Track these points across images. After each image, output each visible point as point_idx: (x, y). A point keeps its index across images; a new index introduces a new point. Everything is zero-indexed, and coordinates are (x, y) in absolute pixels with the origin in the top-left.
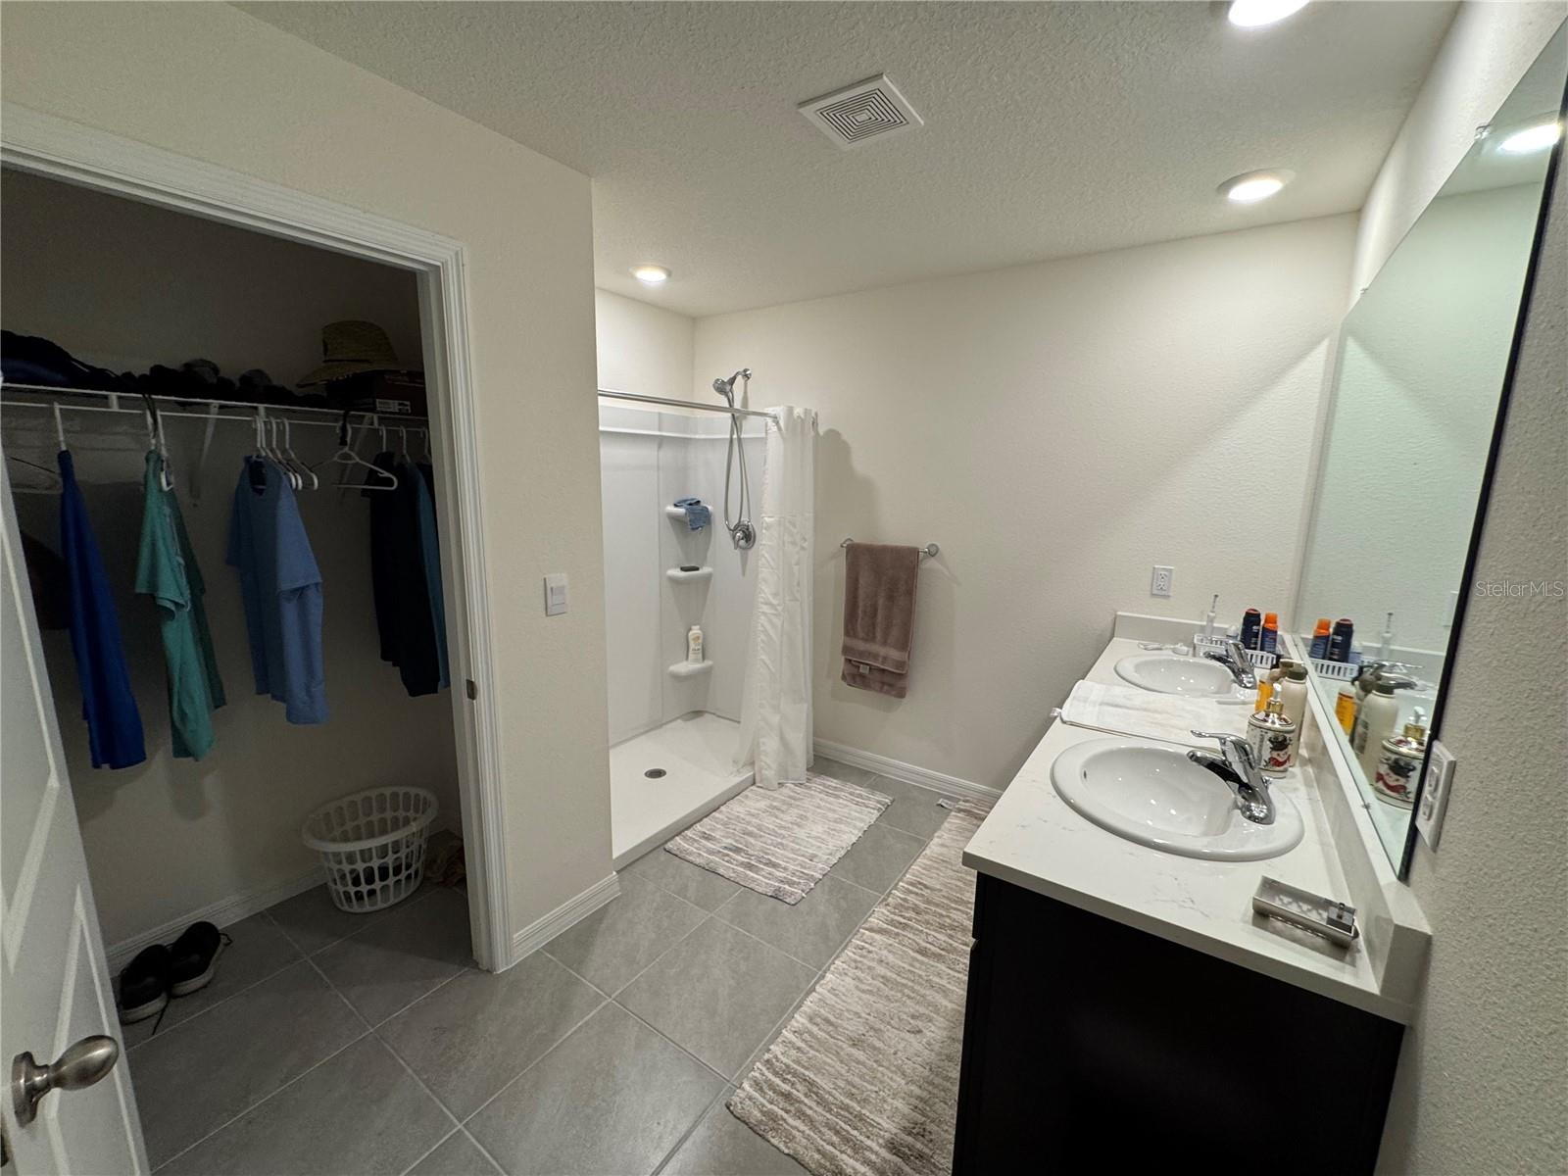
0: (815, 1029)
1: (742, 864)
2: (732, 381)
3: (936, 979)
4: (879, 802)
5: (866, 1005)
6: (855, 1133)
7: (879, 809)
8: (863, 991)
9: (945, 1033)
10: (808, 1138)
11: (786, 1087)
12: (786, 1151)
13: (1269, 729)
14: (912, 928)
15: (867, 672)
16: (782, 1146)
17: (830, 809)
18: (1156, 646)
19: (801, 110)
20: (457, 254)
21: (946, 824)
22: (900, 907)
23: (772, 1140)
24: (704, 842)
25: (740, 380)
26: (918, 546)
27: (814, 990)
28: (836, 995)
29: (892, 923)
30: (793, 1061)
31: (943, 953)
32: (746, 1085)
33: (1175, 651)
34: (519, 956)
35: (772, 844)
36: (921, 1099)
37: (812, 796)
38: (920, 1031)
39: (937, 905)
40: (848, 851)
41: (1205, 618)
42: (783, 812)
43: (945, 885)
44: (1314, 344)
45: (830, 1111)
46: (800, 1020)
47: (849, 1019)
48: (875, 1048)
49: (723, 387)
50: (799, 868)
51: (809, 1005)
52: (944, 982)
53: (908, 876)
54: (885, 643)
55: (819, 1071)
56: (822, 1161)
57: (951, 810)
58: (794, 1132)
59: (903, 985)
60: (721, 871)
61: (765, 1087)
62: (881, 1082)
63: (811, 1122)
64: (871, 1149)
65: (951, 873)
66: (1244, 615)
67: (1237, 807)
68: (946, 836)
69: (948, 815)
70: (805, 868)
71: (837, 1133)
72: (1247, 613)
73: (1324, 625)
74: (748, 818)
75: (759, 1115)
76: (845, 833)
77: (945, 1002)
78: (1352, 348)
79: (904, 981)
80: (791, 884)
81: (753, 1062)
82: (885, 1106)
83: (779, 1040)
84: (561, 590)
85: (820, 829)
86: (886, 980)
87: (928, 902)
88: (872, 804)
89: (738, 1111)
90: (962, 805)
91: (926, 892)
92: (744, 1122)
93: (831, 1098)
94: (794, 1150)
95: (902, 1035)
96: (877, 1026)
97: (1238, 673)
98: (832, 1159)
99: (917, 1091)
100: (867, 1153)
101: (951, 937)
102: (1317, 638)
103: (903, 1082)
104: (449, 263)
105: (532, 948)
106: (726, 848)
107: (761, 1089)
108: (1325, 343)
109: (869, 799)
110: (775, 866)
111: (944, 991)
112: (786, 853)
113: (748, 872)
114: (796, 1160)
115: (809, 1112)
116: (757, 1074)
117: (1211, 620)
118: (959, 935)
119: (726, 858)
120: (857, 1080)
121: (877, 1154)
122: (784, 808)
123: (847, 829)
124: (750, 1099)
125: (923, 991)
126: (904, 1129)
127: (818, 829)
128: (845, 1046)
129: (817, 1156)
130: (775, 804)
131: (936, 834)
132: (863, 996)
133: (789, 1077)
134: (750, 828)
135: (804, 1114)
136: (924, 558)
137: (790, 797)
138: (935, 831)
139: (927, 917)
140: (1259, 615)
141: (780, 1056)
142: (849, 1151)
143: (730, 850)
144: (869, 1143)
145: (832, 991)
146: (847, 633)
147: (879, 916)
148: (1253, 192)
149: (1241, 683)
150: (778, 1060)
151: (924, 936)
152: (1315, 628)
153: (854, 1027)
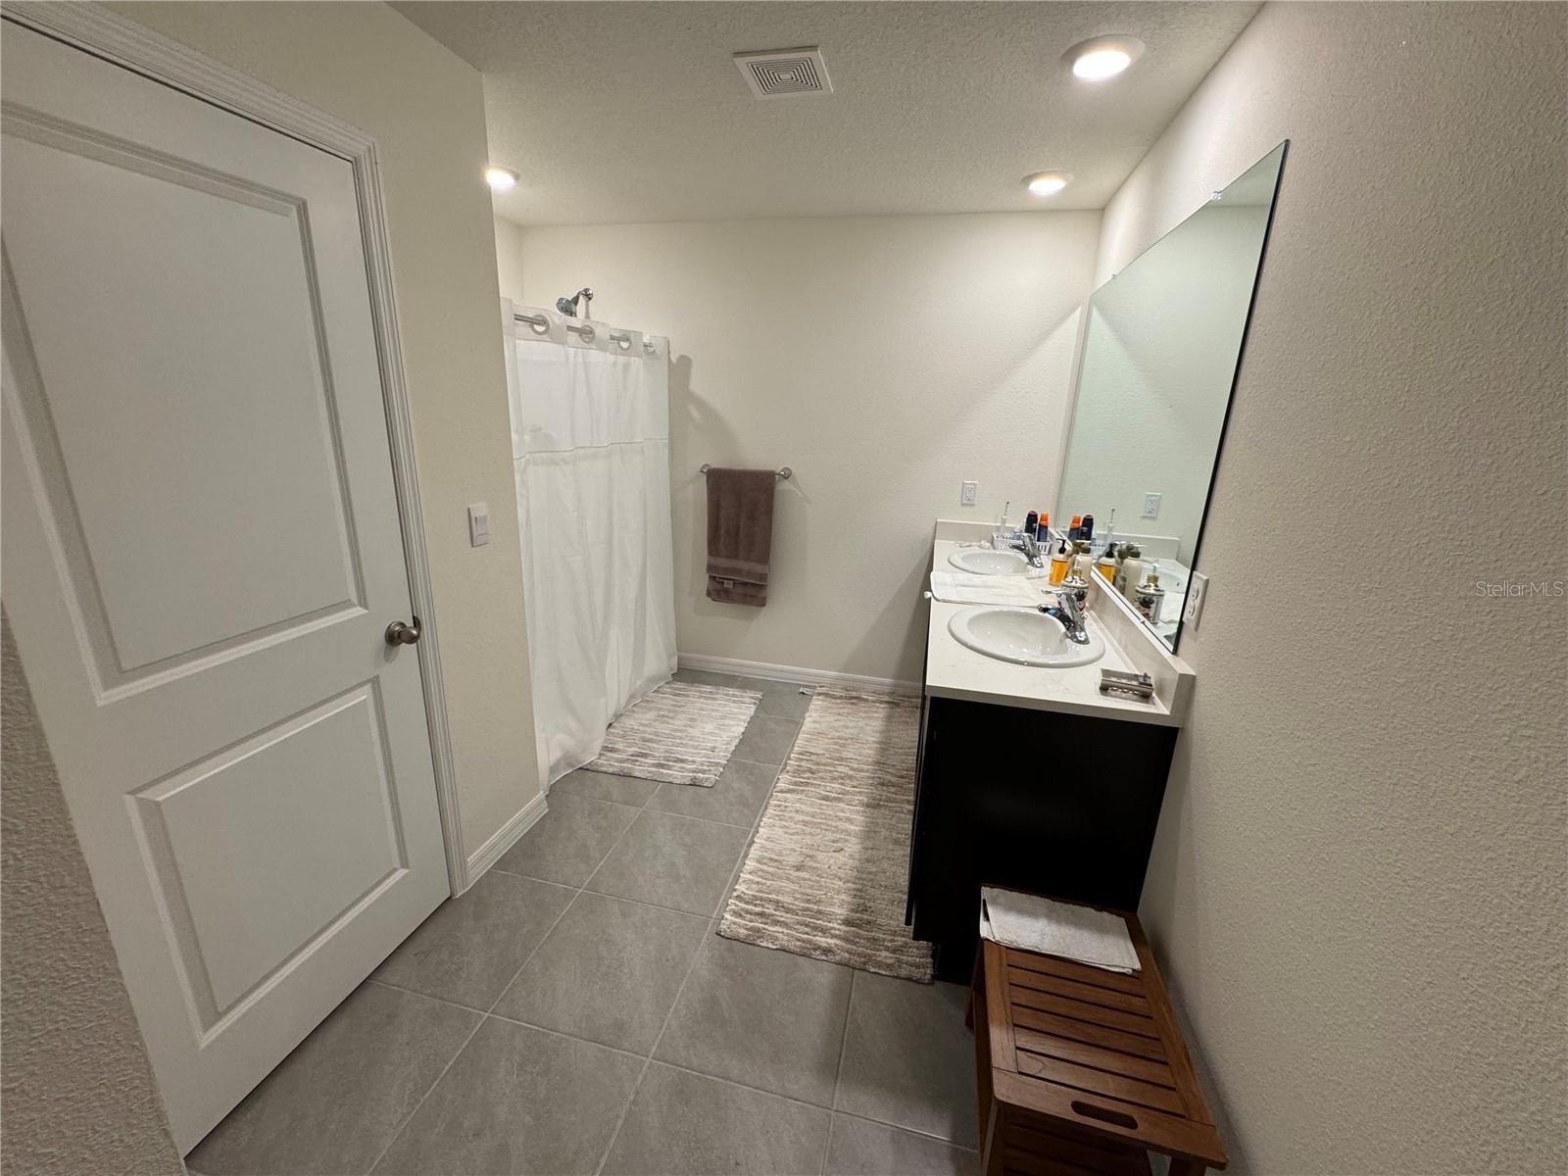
0: (765, 868)
1: (654, 765)
2: (576, 300)
3: (842, 814)
4: (752, 698)
5: (796, 842)
6: (820, 922)
7: (755, 703)
8: (791, 834)
9: (859, 846)
10: (788, 935)
11: (758, 909)
12: (775, 947)
13: (1074, 587)
14: (812, 784)
15: (731, 587)
16: (770, 946)
17: (713, 710)
18: (968, 544)
19: (735, 59)
20: (369, 150)
21: (812, 706)
22: (798, 772)
23: (762, 944)
24: (609, 754)
25: (582, 300)
26: (773, 469)
27: (754, 842)
28: (772, 841)
29: (795, 784)
30: (757, 891)
31: (840, 796)
32: (727, 916)
33: (981, 547)
34: (474, 878)
35: (673, 746)
36: (858, 890)
37: (692, 702)
38: (842, 849)
39: (825, 765)
40: (741, 740)
41: (1000, 520)
42: (672, 718)
43: (826, 750)
44: (1073, 310)
45: (797, 915)
46: (750, 864)
47: (787, 855)
48: (814, 868)
49: (568, 307)
50: (704, 759)
51: (754, 852)
52: (848, 815)
53: (796, 748)
54: (747, 559)
55: (778, 893)
56: (804, 945)
57: (812, 696)
58: (777, 934)
59: (820, 823)
60: (637, 774)
61: (743, 913)
62: (826, 887)
63: (785, 925)
64: (834, 929)
65: (827, 741)
66: (1026, 516)
67: (1068, 637)
68: (814, 714)
69: (811, 699)
70: (710, 758)
71: (807, 926)
72: (1029, 515)
73: (1076, 520)
74: (641, 728)
75: (745, 932)
76: (733, 726)
77: (853, 827)
78: (1095, 313)
79: (819, 821)
80: (703, 772)
81: (726, 900)
82: (834, 901)
83: (740, 880)
84: (484, 518)
85: (711, 727)
86: (806, 823)
87: (818, 764)
88: (747, 700)
89: (729, 934)
90: (819, 690)
91: (813, 758)
92: (735, 940)
93: (795, 907)
94: (781, 945)
95: (830, 855)
96: (810, 853)
97: (1031, 557)
98: (809, 942)
99: (854, 886)
100: (833, 931)
101: (842, 784)
102: (1071, 529)
103: (841, 883)
104: (362, 158)
105: (483, 869)
106: (632, 755)
107: (740, 915)
108: (1079, 309)
109: (743, 697)
110: (682, 761)
111: (849, 820)
112: (689, 750)
113: (662, 771)
114: (784, 950)
115: (782, 919)
116: (733, 907)
117: (1004, 521)
118: (848, 781)
119: (638, 763)
120: (809, 891)
121: (838, 929)
122: (671, 715)
123: (732, 723)
124: (735, 923)
125: (834, 824)
126: (852, 910)
127: (709, 727)
128: (791, 872)
129: (798, 943)
130: (662, 713)
131: (807, 715)
132: (794, 837)
133: (758, 902)
134: (647, 736)
135: (779, 921)
136: (779, 480)
137: (673, 705)
138: (804, 713)
139: (820, 774)
140: (1036, 515)
141: (745, 891)
142: (820, 934)
143: (638, 756)
144: (831, 925)
145: (768, 839)
146: (710, 553)
147: (784, 781)
148: (1046, 187)
149: (1033, 564)
150: (745, 894)
151: (822, 788)
152: (1071, 522)
153: (793, 859)
